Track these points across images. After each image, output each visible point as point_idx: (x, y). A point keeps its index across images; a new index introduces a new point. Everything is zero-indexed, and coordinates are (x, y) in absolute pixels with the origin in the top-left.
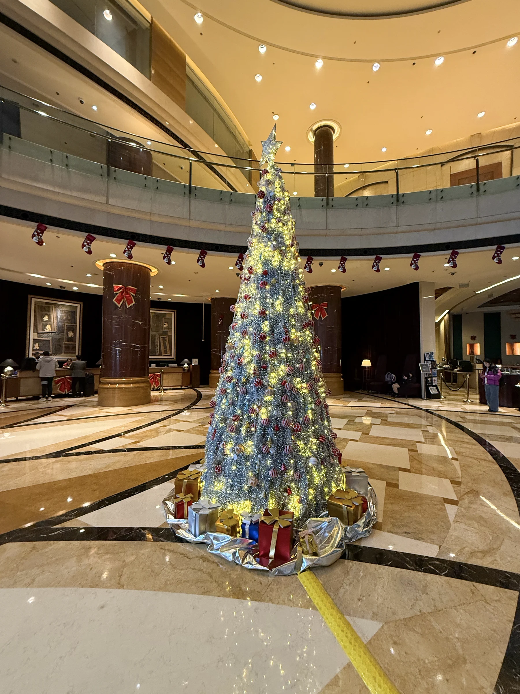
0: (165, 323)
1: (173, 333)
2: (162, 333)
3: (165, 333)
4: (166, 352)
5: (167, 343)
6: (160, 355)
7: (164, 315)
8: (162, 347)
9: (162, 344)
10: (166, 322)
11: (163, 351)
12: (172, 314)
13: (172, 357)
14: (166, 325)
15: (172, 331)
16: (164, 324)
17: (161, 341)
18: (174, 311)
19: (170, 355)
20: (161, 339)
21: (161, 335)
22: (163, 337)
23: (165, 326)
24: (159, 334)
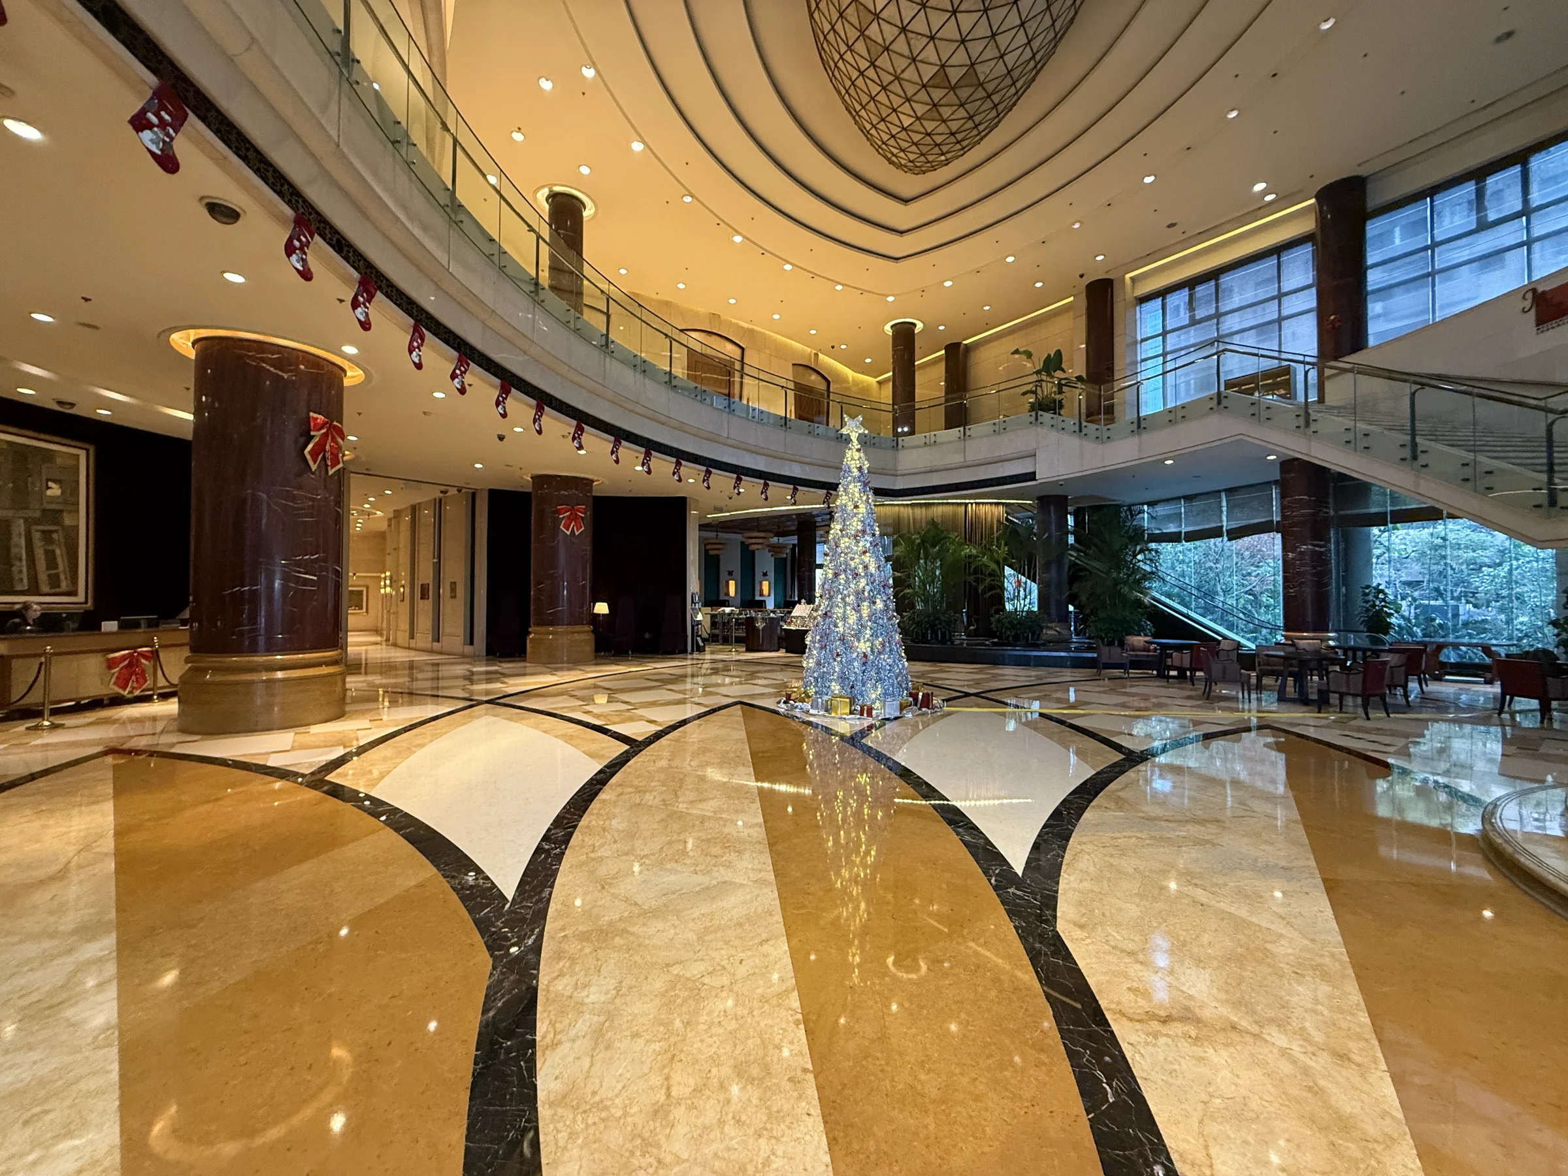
0: (50, 484)
1: (82, 520)
2: (38, 514)
3: (53, 516)
4: (54, 581)
5: (58, 552)
6: (34, 590)
7: (48, 456)
8: (41, 564)
9: (40, 554)
10: (54, 481)
11: (43, 577)
12: (81, 458)
13: (81, 598)
14: (55, 490)
15: (77, 511)
16: (48, 488)
17: (38, 543)
18: (87, 446)
19: (74, 593)
20: (36, 536)
21: (37, 521)
22: (43, 532)
23: (49, 492)
24: (26, 520)
